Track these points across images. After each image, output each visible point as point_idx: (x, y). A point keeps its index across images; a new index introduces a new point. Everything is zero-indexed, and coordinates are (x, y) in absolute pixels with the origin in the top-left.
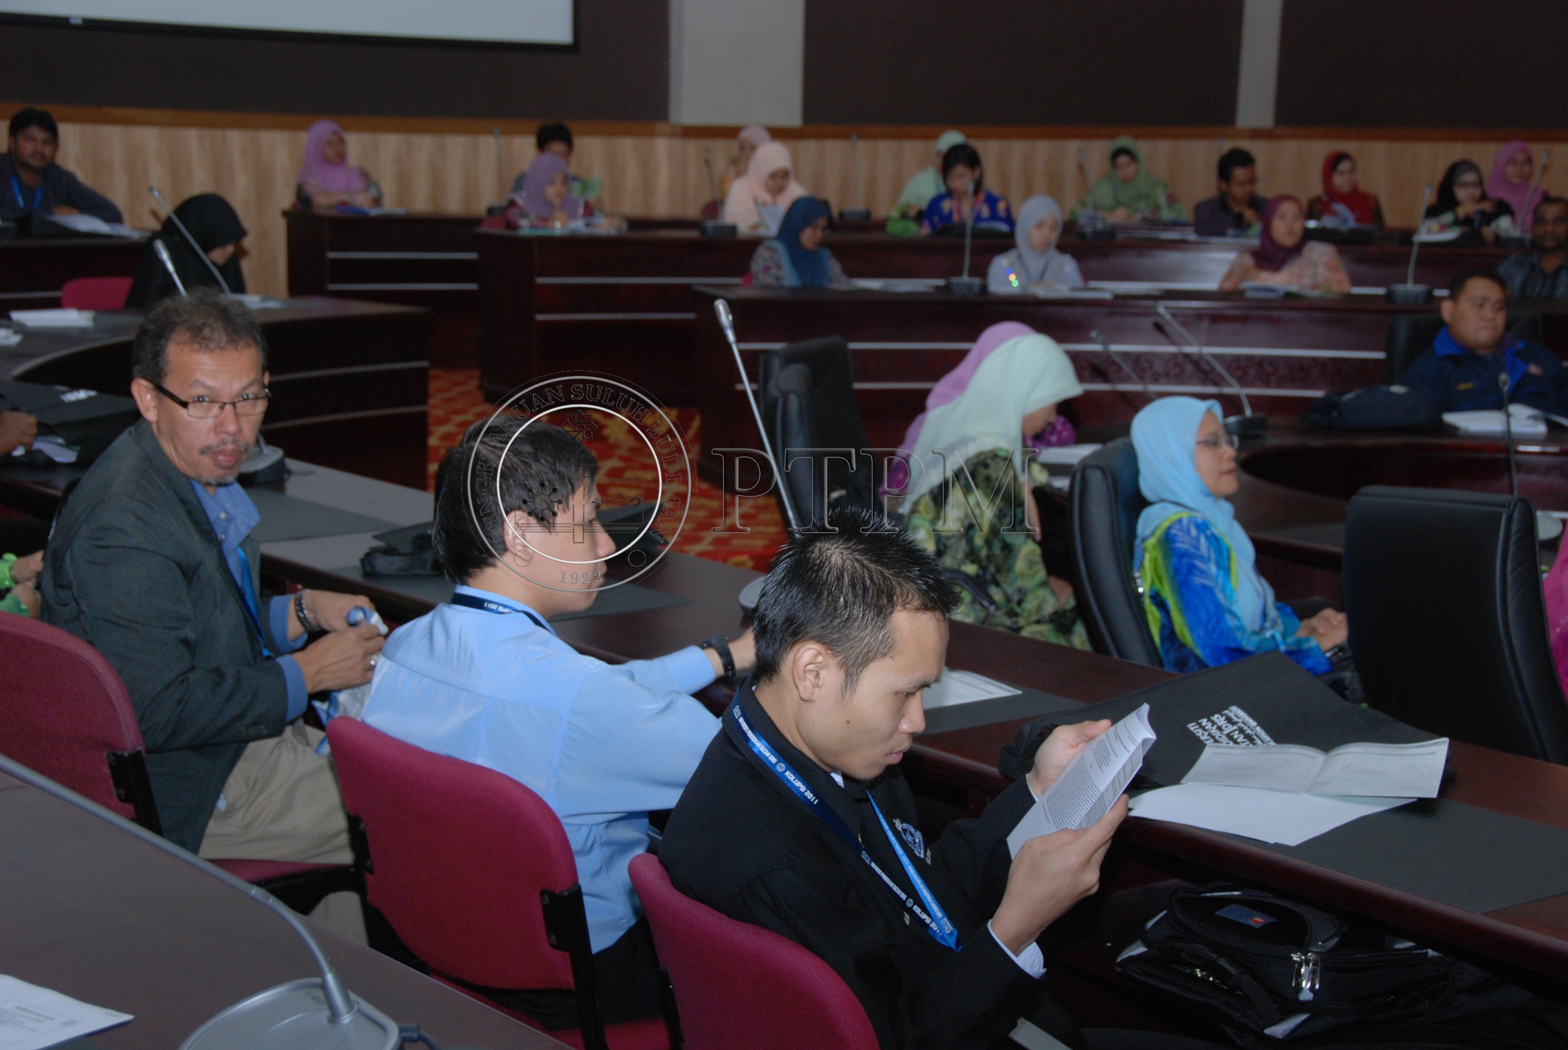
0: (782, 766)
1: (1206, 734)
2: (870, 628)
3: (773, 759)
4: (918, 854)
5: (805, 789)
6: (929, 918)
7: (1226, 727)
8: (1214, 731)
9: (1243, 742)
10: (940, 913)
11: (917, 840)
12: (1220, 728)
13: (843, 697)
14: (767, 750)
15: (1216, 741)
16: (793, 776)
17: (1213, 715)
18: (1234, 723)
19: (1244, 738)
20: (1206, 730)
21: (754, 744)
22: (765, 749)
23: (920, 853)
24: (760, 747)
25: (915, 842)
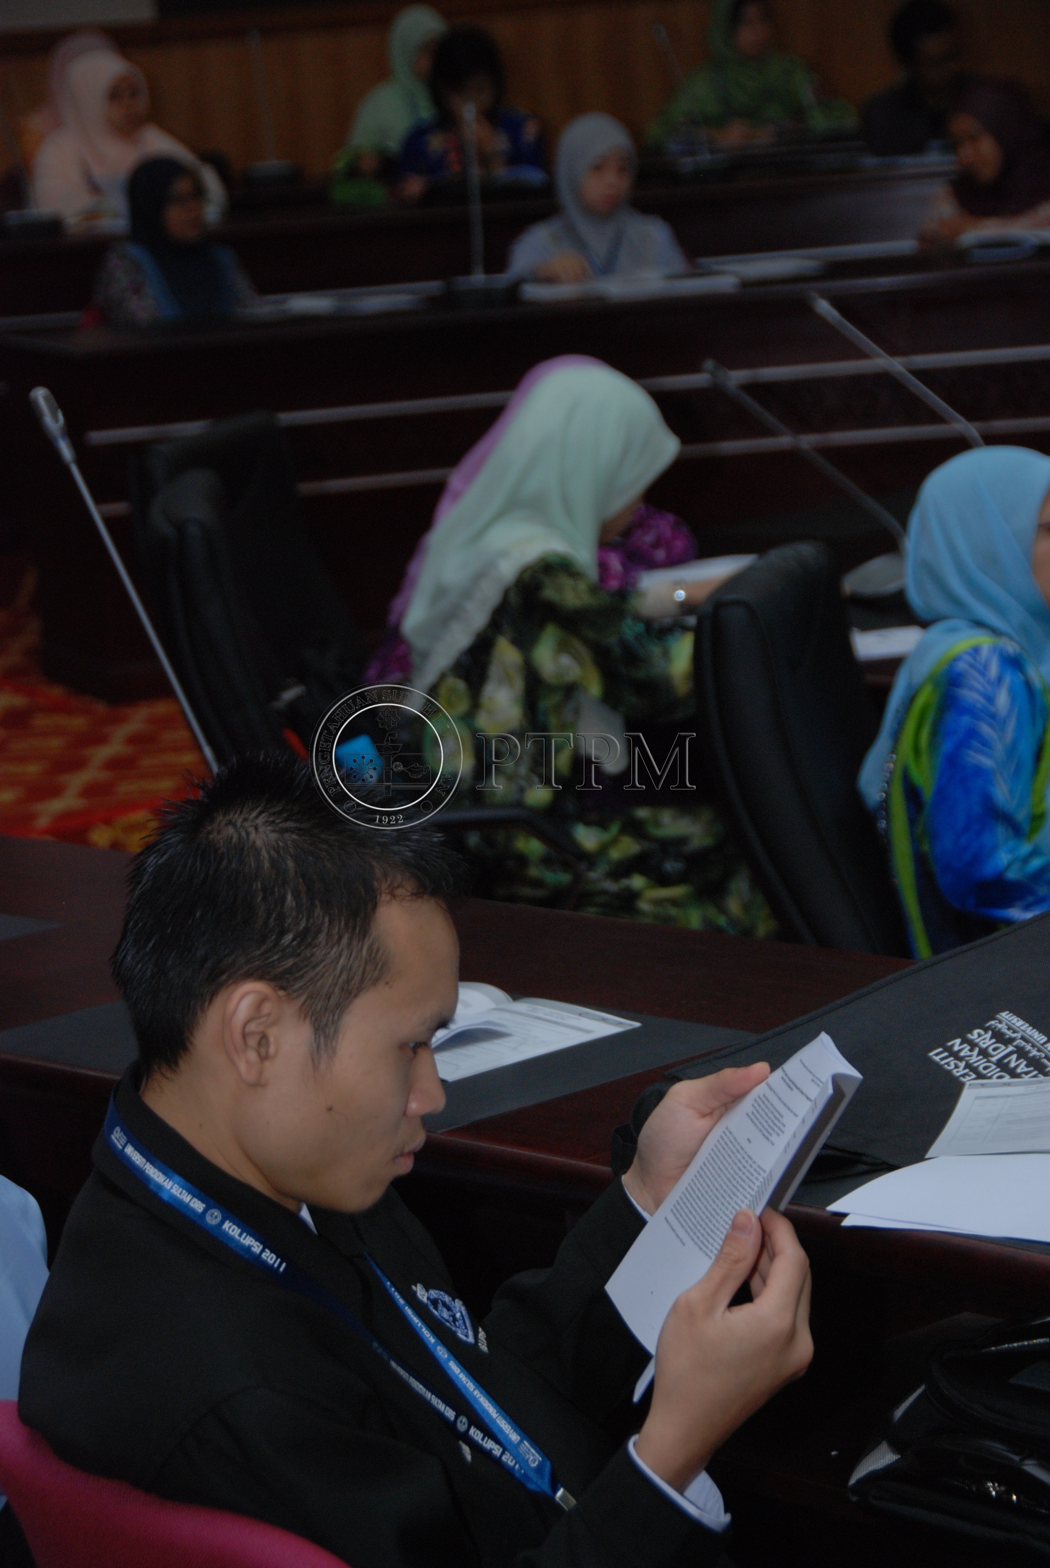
0: (216, 1214)
1: (962, 1065)
2: (345, 941)
3: (198, 1206)
4: (464, 1338)
5: (261, 1247)
6: (498, 1446)
7: (995, 1049)
8: (974, 1058)
9: (1027, 1073)
10: (515, 1434)
11: (458, 1315)
12: (984, 1053)
13: (316, 1067)
14: (184, 1191)
15: (980, 1076)
16: (236, 1228)
17: (971, 1032)
18: (1008, 1041)
19: (1027, 1066)
20: (961, 1059)
21: (160, 1187)
22: (181, 1189)
23: (467, 1336)
24: (172, 1188)
25: (455, 1320)
